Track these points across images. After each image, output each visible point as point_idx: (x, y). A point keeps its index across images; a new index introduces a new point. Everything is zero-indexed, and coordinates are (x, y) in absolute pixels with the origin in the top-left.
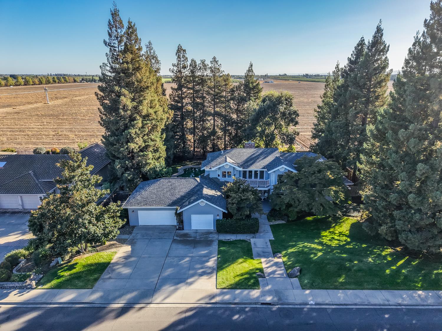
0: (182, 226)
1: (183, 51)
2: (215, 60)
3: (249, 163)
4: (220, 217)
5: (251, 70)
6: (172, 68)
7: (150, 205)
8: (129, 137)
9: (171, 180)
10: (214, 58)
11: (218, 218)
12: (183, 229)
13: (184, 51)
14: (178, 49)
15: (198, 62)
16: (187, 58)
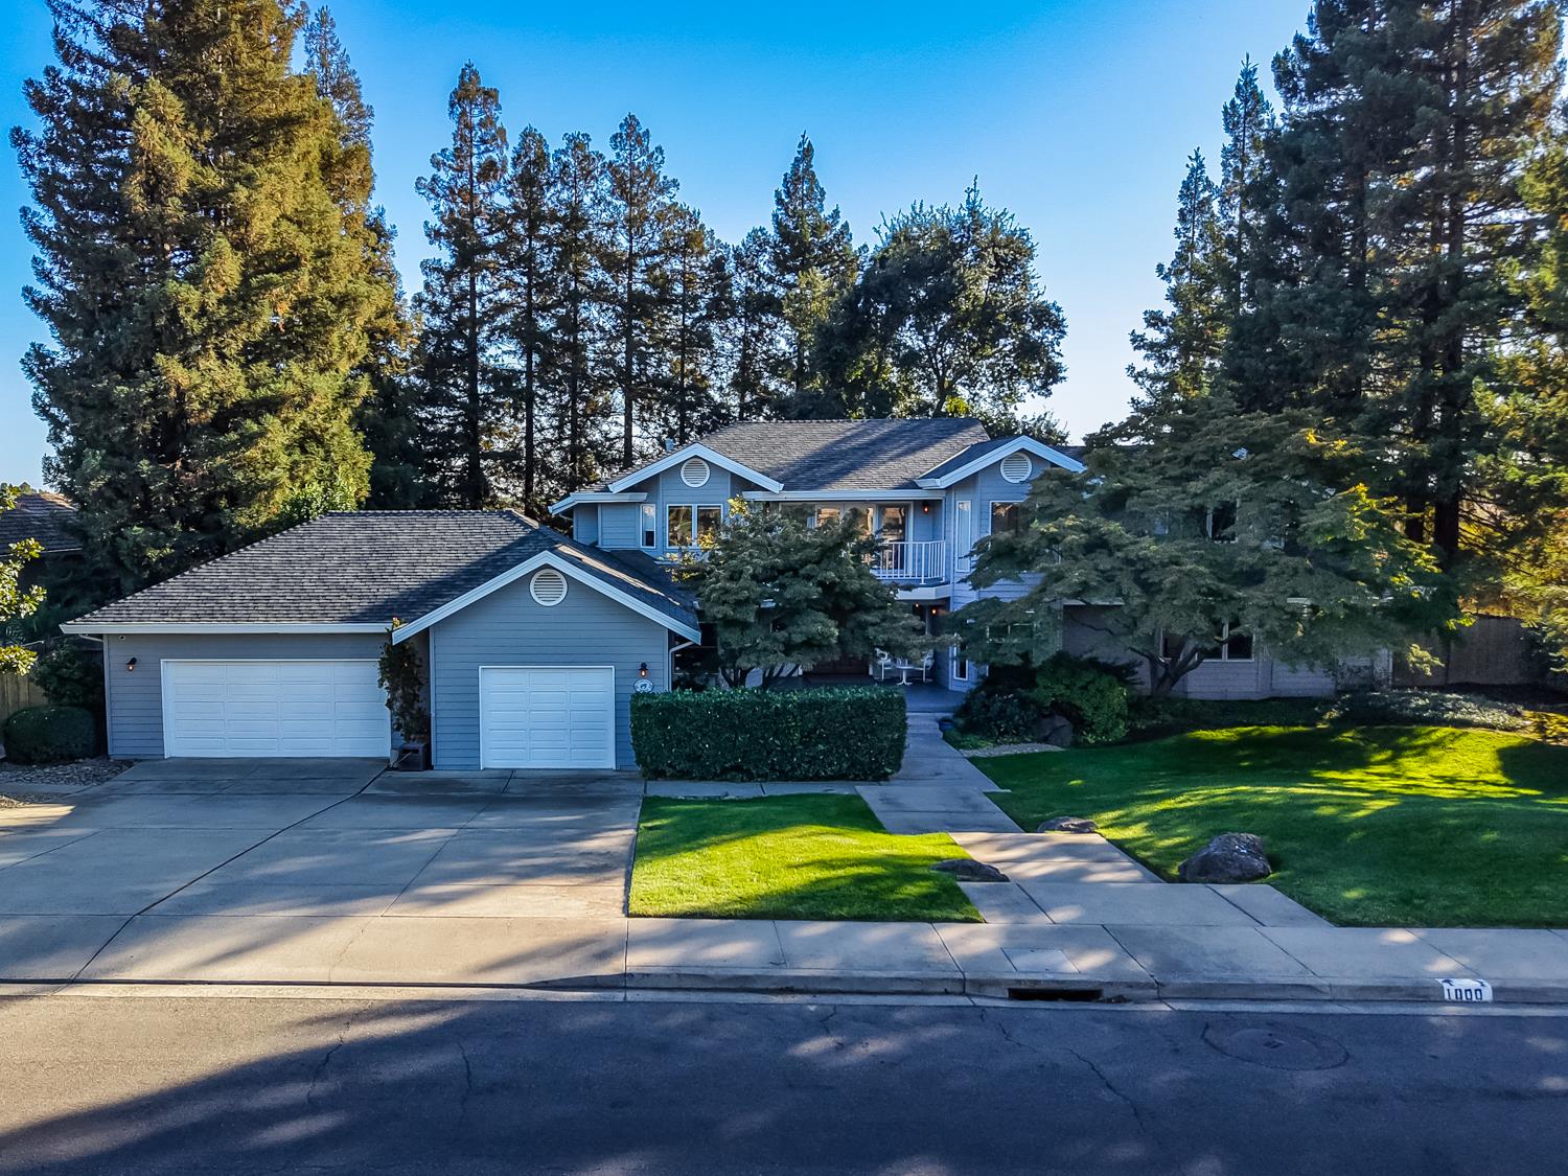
0: (420, 746)
1: (486, 93)
2: (631, 133)
3: (824, 471)
4: (659, 681)
5: (806, 170)
6: (429, 172)
7: (234, 619)
8: (162, 321)
9: (372, 520)
10: (631, 123)
11: (643, 685)
12: (428, 766)
13: (490, 95)
14: (462, 83)
15: (555, 144)
16: (502, 132)
